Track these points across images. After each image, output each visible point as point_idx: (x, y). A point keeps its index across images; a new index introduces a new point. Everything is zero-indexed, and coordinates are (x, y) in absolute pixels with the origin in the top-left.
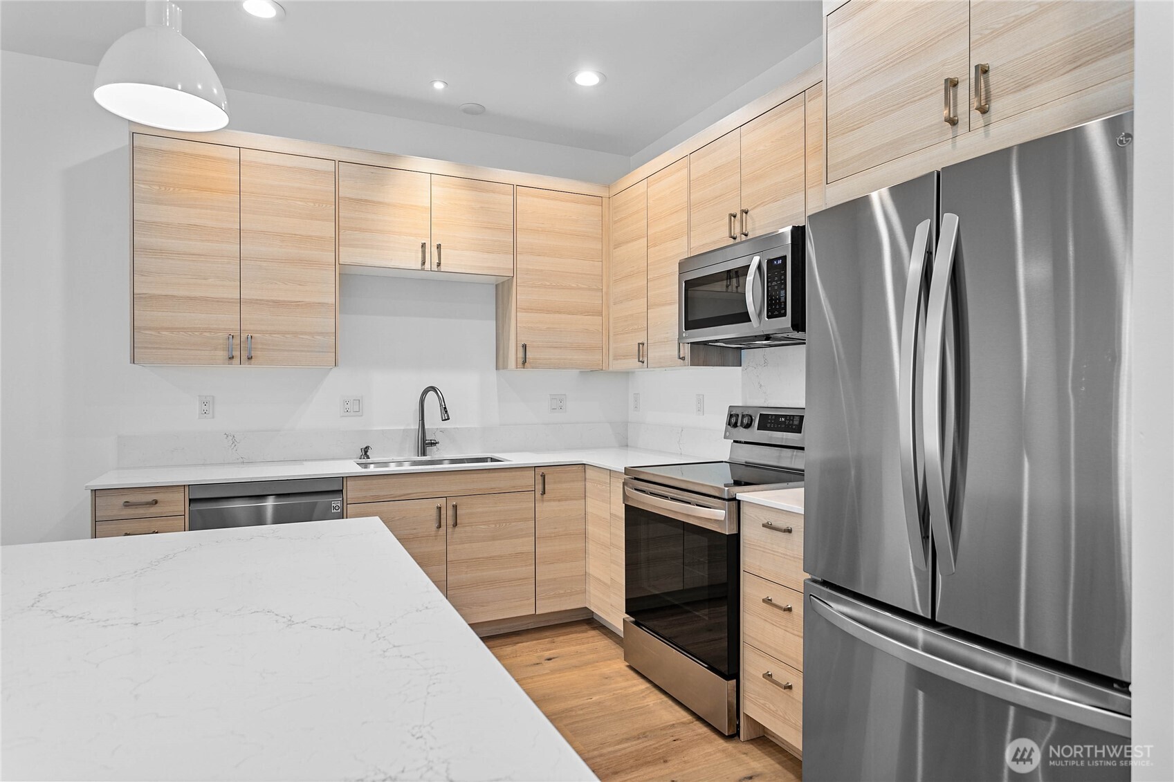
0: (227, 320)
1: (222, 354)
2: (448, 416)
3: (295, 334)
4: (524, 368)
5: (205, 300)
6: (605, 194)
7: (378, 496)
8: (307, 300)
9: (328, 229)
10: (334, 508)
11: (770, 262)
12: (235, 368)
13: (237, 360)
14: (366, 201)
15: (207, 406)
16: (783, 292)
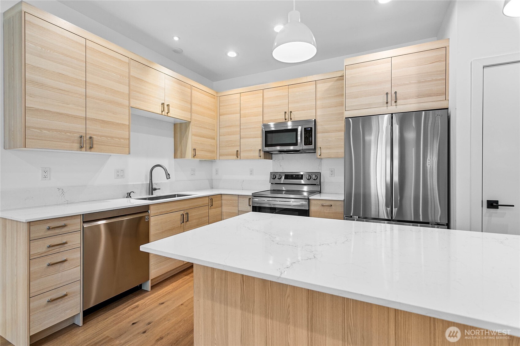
0: (79, 128)
1: (77, 145)
2: (170, 177)
3: (112, 138)
4: (194, 158)
5: (68, 115)
6: (216, 95)
7: (162, 212)
8: (117, 122)
9: (125, 89)
10: (146, 219)
11: (305, 129)
12: (83, 152)
13: (84, 149)
14: (141, 80)
15: (46, 173)
16: (311, 138)
